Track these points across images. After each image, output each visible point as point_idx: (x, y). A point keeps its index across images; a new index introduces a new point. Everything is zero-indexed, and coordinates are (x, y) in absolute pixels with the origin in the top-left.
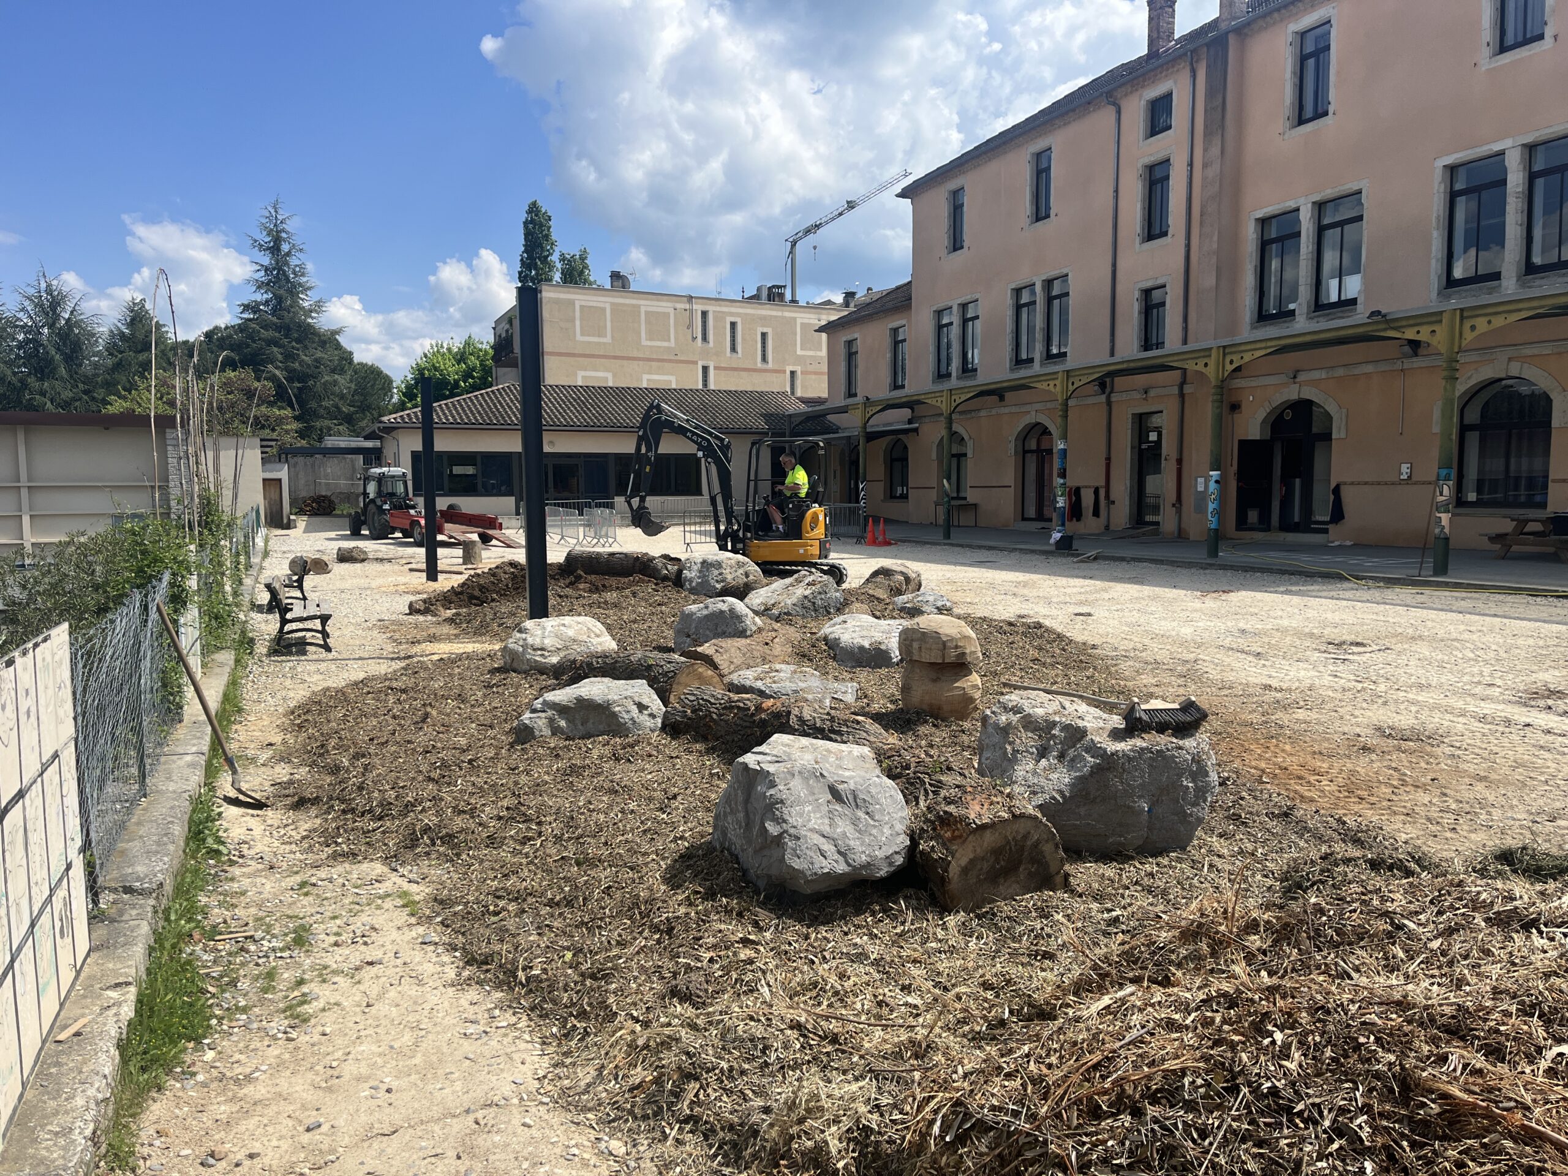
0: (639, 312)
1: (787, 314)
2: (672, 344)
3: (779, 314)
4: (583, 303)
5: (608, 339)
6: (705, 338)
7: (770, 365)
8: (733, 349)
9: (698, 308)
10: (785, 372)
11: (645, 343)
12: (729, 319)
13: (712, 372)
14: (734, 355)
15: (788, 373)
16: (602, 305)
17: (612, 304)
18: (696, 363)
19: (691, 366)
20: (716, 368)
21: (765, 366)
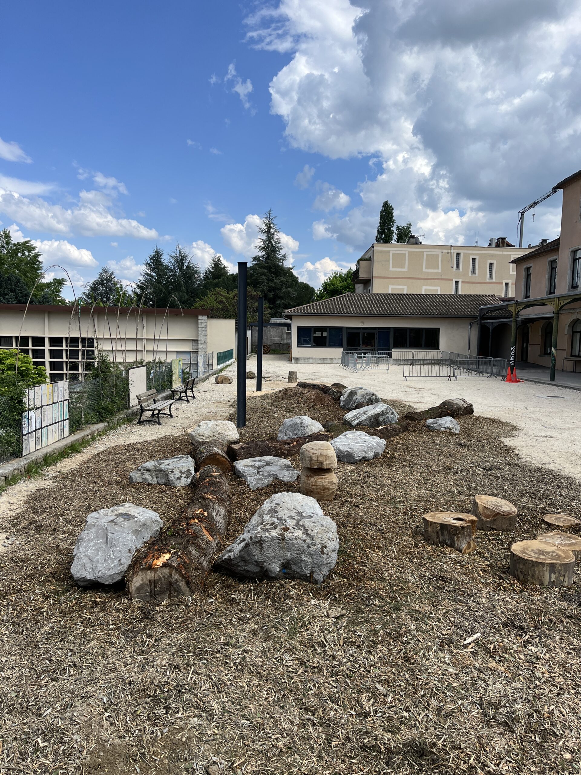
0: (423, 255)
1: (505, 253)
2: (440, 270)
3: (501, 253)
4: (394, 252)
5: (406, 269)
6: (458, 266)
7: (494, 280)
8: (473, 271)
9: (456, 252)
10: (502, 283)
11: (425, 270)
12: (472, 257)
13: (460, 284)
14: (474, 275)
15: (504, 284)
16: (404, 252)
17: (409, 252)
18: (452, 280)
19: (449, 281)
20: (462, 282)
21: (491, 281)
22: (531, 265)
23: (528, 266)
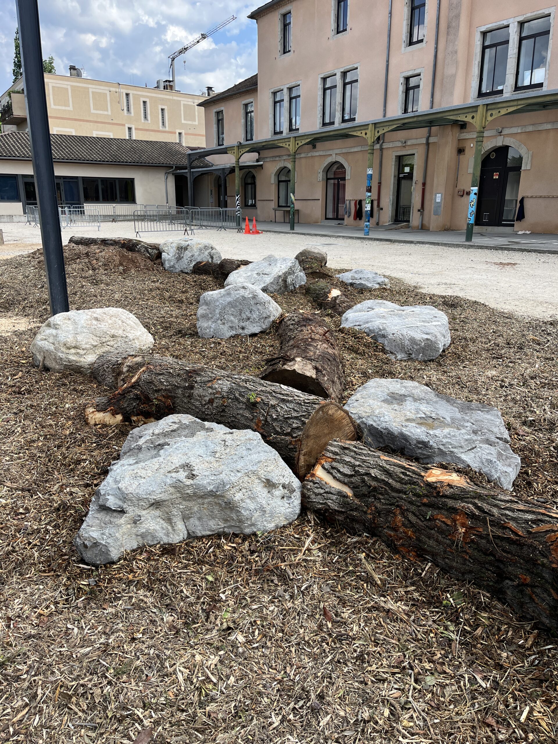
0: (88, 92)
1: (175, 98)
2: (109, 113)
3: (171, 97)
4: (54, 85)
5: (71, 108)
6: (128, 110)
7: (167, 129)
8: (145, 117)
9: (124, 91)
10: (175, 133)
11: (93, 111)
12: (142, 99)
13: (133, 130)
14: (146, 122)
15: (177, 134)
16: (65, 86)
17: (72, 86)
18: (124, 125)
19: (121, 127)
20: (136, 129)
21: (164, 129)
22: (222, 108)
23: (218, 109)
